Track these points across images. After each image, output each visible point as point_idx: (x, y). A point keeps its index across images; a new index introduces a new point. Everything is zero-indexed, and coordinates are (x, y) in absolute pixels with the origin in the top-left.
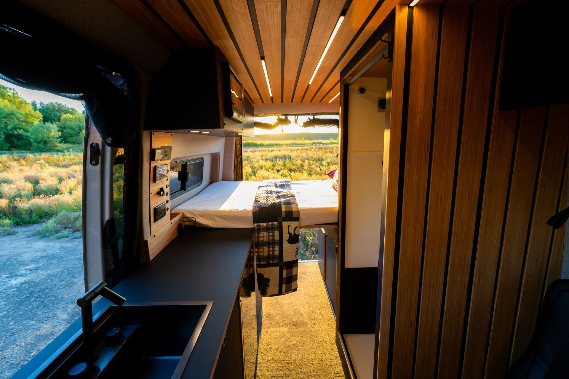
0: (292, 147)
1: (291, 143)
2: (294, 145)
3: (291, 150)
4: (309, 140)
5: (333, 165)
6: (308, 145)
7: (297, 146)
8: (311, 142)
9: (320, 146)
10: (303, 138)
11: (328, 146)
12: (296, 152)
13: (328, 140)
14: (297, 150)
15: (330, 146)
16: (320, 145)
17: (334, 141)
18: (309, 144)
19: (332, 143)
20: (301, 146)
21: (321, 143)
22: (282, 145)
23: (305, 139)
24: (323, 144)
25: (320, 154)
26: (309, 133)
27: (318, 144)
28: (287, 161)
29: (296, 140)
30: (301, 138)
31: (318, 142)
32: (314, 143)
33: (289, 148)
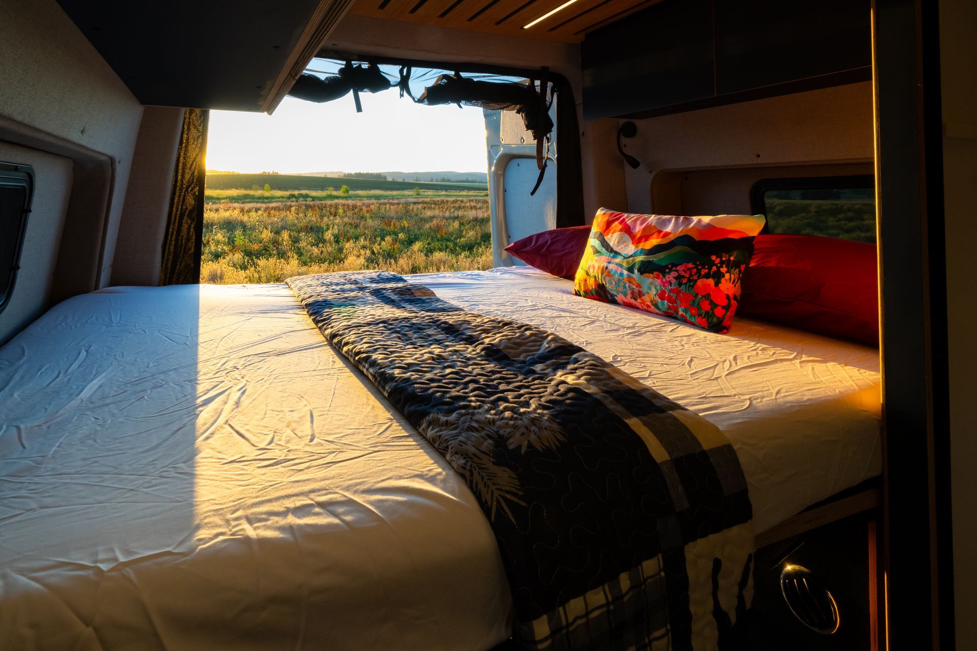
0: (243, 203)
1: (238, 196)
2: (248, 200)
3: (242, 210)
4: (280, 189)
5: (348, 240)
6: (278, 200)
7: (254, 202)
8: (287, 193)
9: (308, 203)
10: (267, 185)
11: (324, 202)
12: (253, 214)
13: (322, 190)
14: (257, 210)
15: (329, 202)
16: (306, 201)
17: (335, 193)
18: (282, 197)
19: (331, 197)
20: (263, 202)
21: (307, 196)
22: (218, 199)
23: (273, 188)
24: (314, 199)
25: (314, 219)
26: (281, 176)
27: (301, 199)
28: (238, 232)
29: (251, 188)
30: (263, 186)
31: (301, 194)
32: (293, 196)
33: (236, 205)
